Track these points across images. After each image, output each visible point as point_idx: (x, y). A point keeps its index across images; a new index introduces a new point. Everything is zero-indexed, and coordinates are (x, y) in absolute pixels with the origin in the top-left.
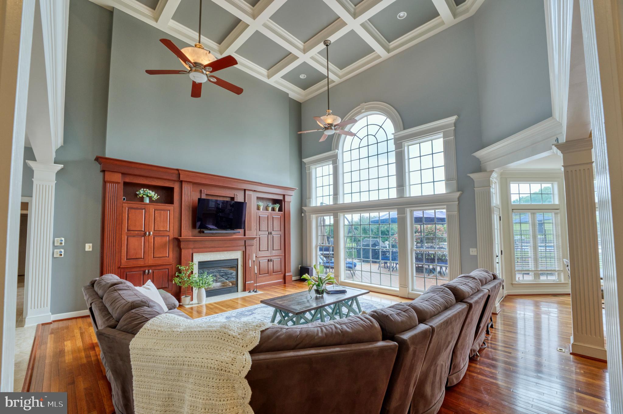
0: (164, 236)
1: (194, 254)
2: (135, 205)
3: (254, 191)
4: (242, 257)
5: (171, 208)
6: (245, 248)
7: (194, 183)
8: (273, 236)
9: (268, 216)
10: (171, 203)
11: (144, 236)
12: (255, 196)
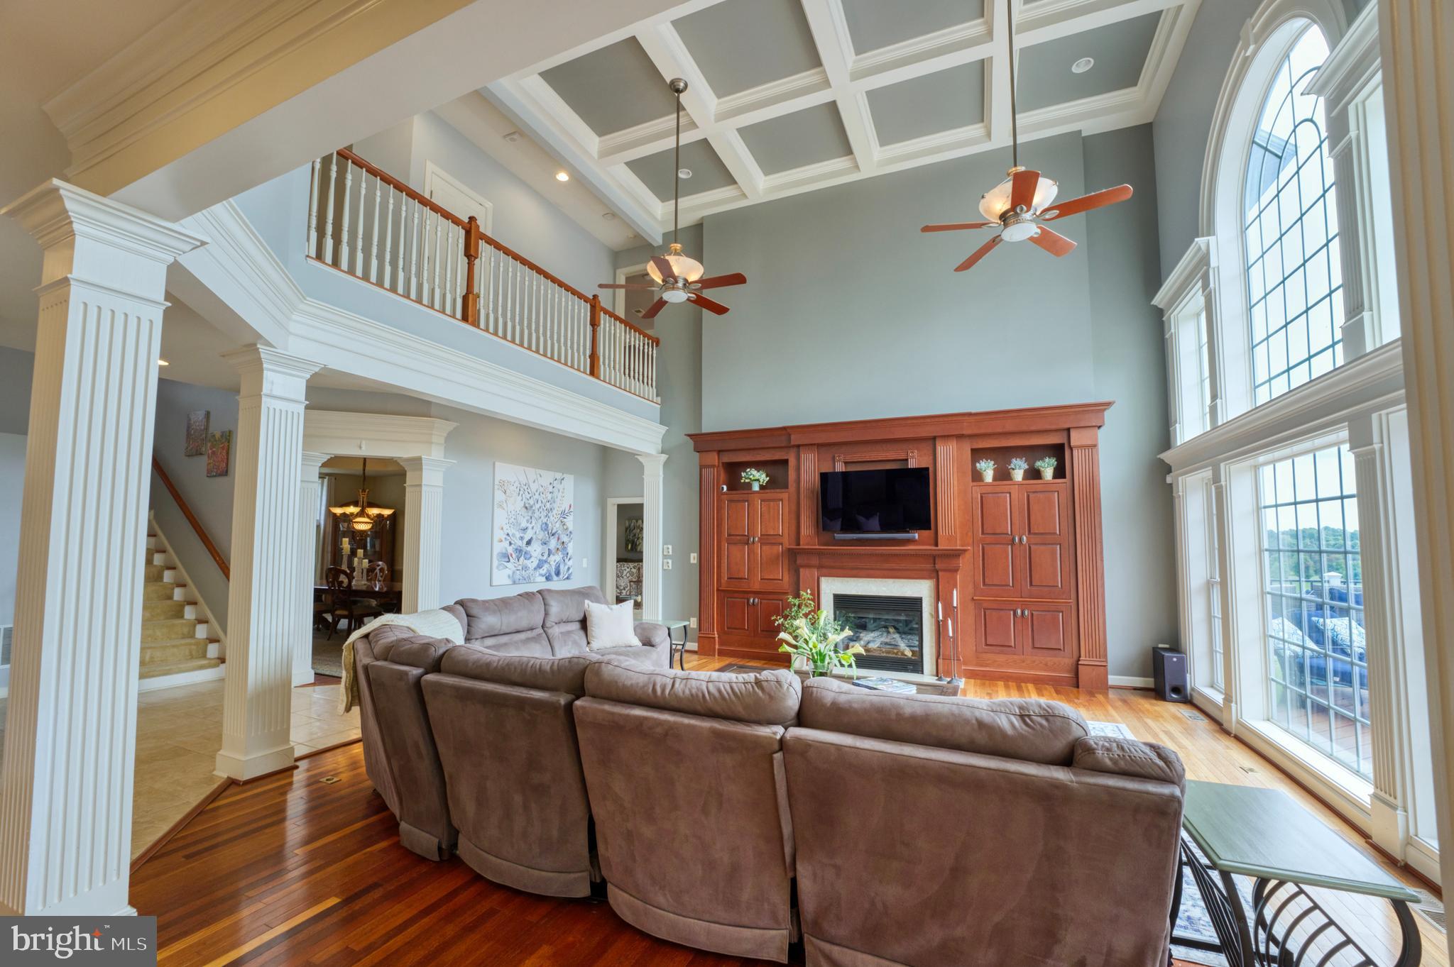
0: (775, 544)
1: (822, 580)
2: (736, 495)
3: (960, 437)
4: (933, 595)
5: (785, 496)
6: (935, 574)
7: (820, 446)
8: (1030, 547)
9: (1010, 493)
10: (786, 487)
11: (748, 544)
12: (967, 448)
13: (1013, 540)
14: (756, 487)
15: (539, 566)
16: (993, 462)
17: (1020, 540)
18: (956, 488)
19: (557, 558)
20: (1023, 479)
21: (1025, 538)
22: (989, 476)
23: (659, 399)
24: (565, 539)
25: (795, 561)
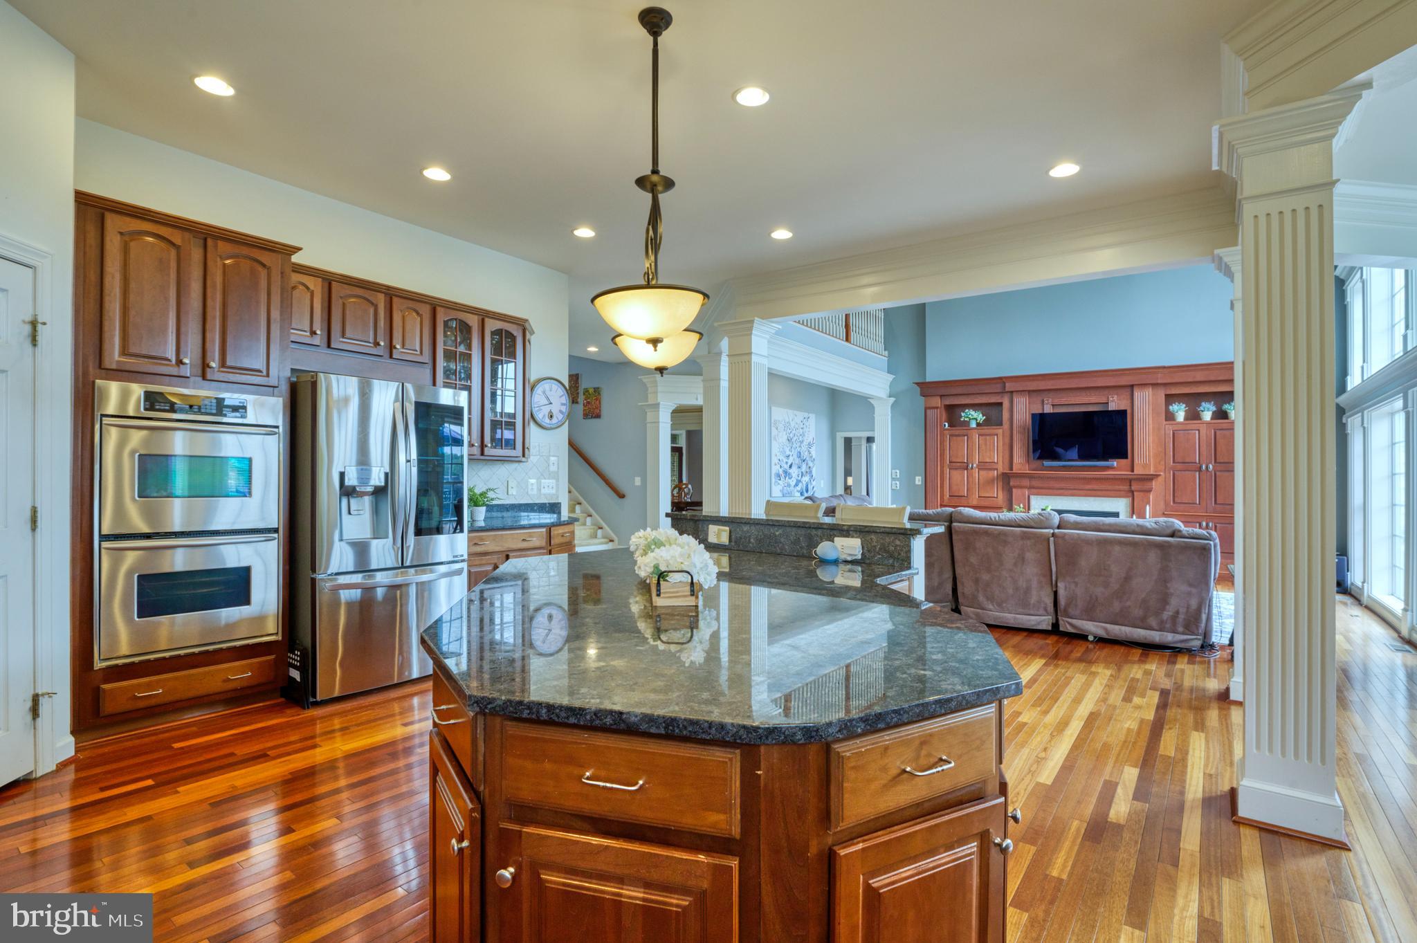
0: (991, 469)
1: (1032, 497)
2: (956, 431)
3: (1155, 385)
4: (1129, 509)
5: (1000, 431)
6: (1130, 494)
7: (1030, 392)
8: (1215, 474)
9: (1199, 430)
10: (1001, 424)
11: (967, 469)
12: (1161, 394)
13: (1201, 467)
14: (973, 425)
15: (796, 485)
16: (1184, 405)
17: (1207, 467)
18: (1151, 427)
19: (806, 479)
20: (1212, 419)
21: (1211, 466)
22: (1181, 416)
23: (887, 352)
24: (811, 464)
25: (1009, 483)
